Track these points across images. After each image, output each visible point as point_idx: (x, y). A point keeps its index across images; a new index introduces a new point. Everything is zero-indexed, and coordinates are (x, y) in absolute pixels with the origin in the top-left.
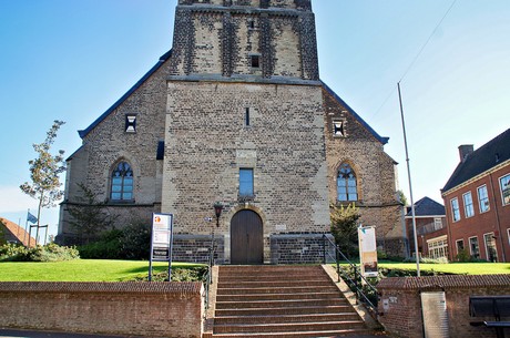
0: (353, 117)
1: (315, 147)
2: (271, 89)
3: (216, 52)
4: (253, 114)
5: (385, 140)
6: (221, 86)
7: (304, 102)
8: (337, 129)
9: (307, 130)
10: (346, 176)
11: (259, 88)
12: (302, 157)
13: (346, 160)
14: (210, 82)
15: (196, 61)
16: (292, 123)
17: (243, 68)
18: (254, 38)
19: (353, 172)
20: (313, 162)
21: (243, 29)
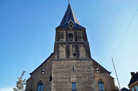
0: (101, 67)
1: (92, 76)
2: (79, 61)
3: (65, 53)
4: (75, 68)
5: (110, 73)
6: (66, 61)
7: (88, 64)
8: (97, 71)
9: (89, 71)
10: (101, 83)
11: (76, 61)
12: (89, 79)
13: (100, 79)
14: (63, 60)
15: (60, 55)
16: (85, 70)
17: (72, 56)
18: (74, 49)
19: (103, 82)
20: (91, 80)
21: (71, 47)
